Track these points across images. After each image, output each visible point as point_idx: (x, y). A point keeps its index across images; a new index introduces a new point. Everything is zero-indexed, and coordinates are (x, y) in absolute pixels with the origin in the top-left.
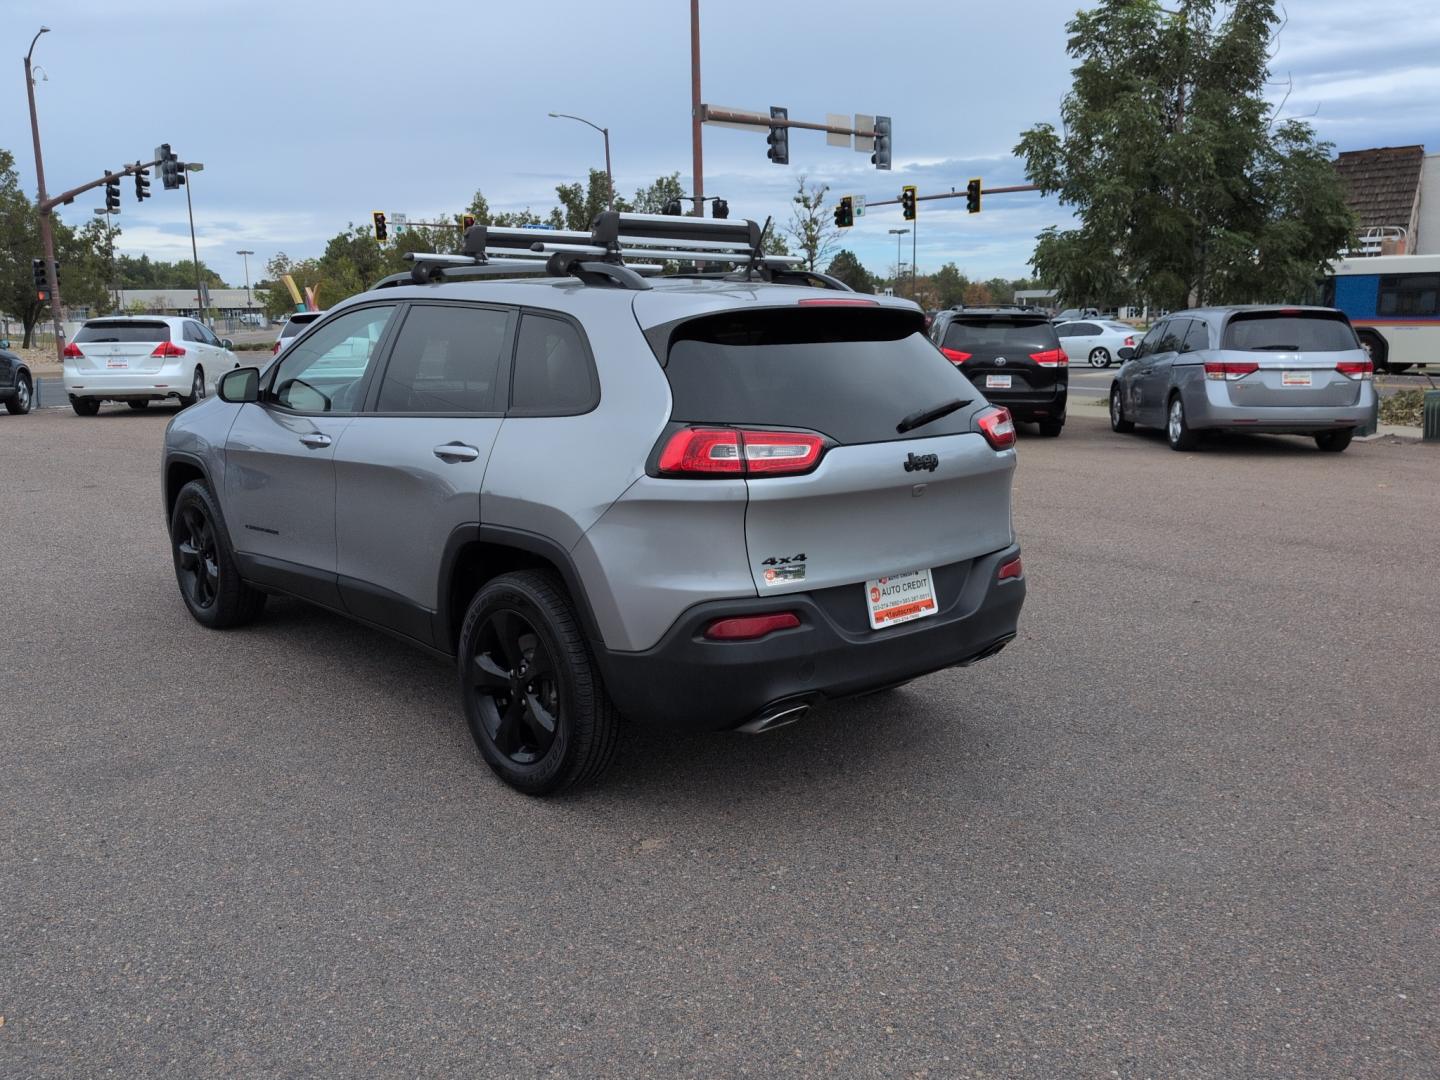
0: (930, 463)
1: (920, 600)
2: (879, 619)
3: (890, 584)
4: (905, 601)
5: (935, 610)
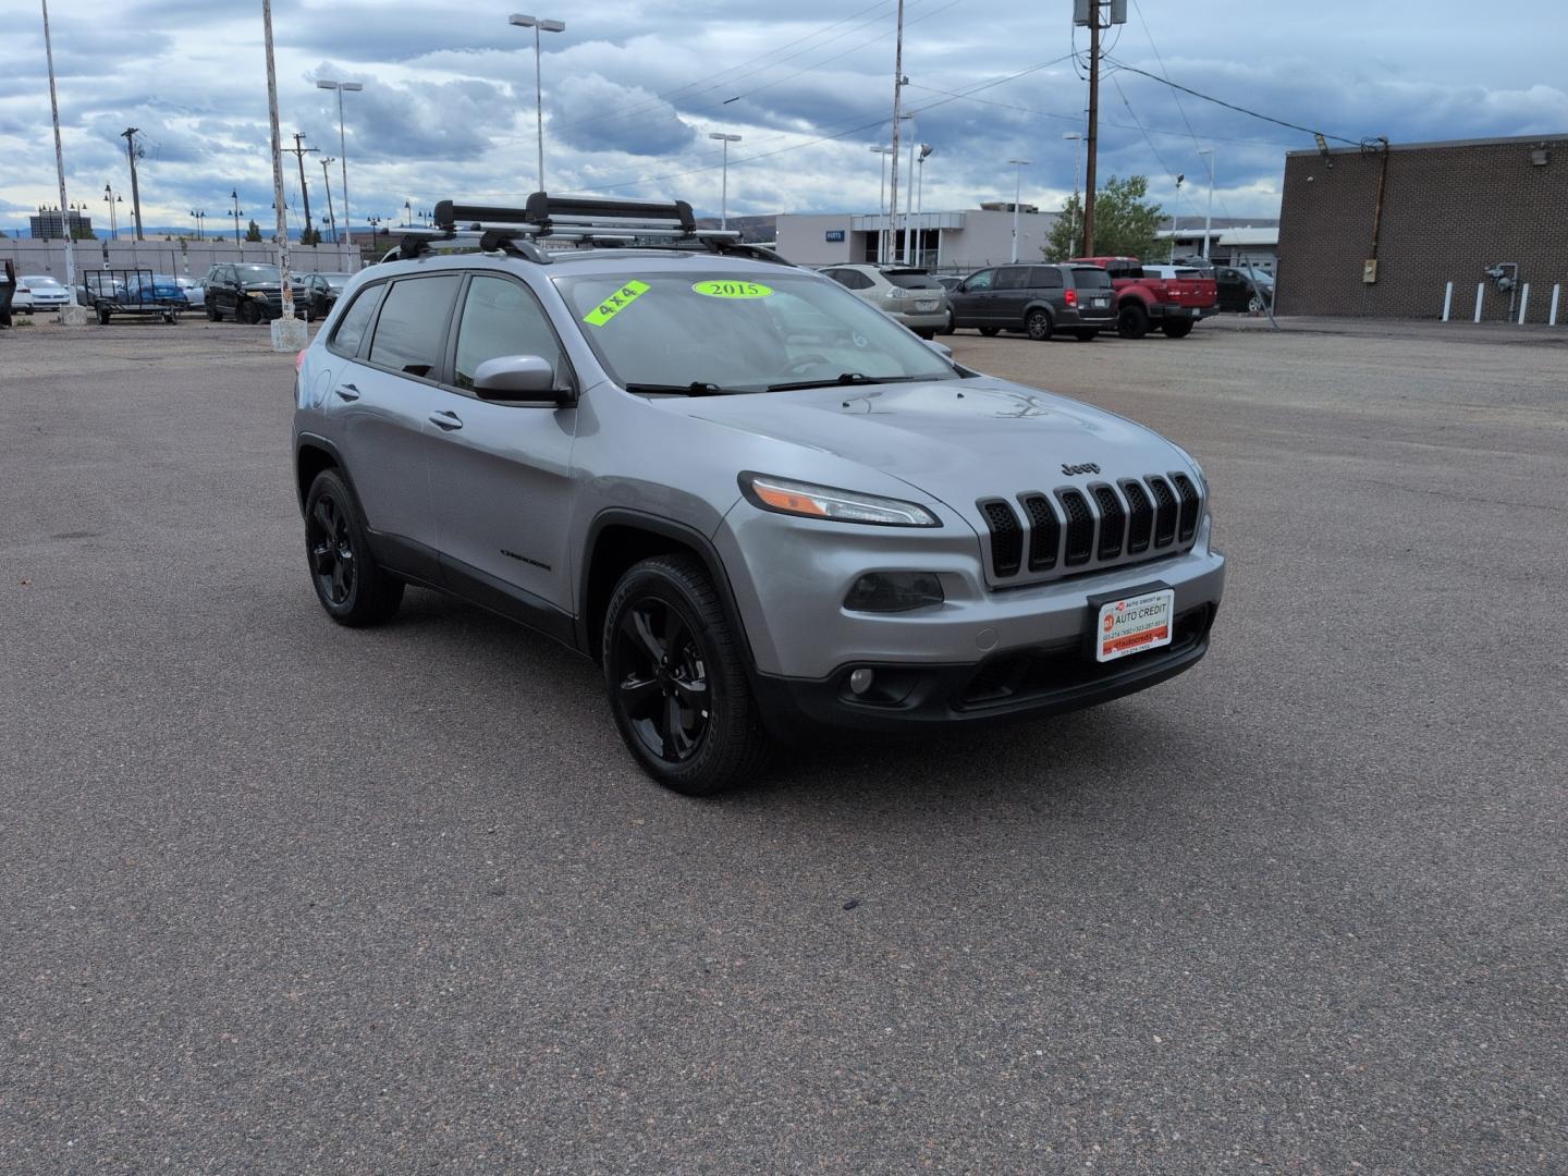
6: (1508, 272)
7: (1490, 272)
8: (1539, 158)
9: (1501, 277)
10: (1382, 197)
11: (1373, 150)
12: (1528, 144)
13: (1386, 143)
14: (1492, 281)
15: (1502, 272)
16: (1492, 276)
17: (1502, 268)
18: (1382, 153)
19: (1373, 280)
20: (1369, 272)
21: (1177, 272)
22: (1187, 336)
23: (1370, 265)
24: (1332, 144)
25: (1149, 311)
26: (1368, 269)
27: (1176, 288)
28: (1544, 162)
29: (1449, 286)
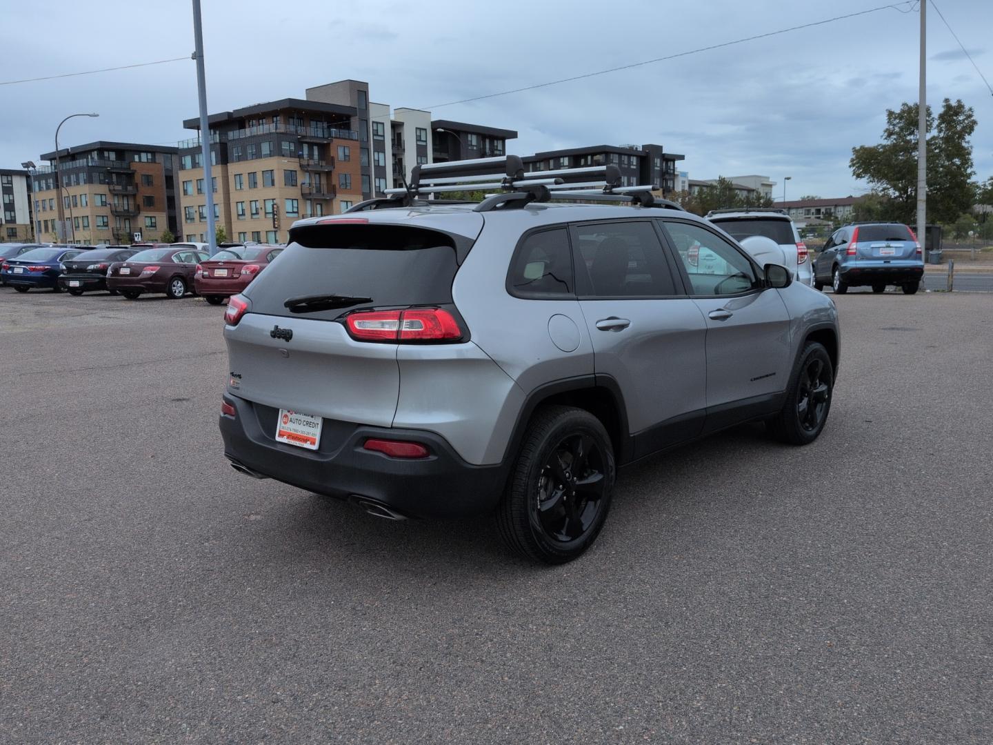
0: (287, 335)
1: (311, 436)
2: (281, 435)
3: (294, 416)
4: (302, 432)
5: (315, 447)
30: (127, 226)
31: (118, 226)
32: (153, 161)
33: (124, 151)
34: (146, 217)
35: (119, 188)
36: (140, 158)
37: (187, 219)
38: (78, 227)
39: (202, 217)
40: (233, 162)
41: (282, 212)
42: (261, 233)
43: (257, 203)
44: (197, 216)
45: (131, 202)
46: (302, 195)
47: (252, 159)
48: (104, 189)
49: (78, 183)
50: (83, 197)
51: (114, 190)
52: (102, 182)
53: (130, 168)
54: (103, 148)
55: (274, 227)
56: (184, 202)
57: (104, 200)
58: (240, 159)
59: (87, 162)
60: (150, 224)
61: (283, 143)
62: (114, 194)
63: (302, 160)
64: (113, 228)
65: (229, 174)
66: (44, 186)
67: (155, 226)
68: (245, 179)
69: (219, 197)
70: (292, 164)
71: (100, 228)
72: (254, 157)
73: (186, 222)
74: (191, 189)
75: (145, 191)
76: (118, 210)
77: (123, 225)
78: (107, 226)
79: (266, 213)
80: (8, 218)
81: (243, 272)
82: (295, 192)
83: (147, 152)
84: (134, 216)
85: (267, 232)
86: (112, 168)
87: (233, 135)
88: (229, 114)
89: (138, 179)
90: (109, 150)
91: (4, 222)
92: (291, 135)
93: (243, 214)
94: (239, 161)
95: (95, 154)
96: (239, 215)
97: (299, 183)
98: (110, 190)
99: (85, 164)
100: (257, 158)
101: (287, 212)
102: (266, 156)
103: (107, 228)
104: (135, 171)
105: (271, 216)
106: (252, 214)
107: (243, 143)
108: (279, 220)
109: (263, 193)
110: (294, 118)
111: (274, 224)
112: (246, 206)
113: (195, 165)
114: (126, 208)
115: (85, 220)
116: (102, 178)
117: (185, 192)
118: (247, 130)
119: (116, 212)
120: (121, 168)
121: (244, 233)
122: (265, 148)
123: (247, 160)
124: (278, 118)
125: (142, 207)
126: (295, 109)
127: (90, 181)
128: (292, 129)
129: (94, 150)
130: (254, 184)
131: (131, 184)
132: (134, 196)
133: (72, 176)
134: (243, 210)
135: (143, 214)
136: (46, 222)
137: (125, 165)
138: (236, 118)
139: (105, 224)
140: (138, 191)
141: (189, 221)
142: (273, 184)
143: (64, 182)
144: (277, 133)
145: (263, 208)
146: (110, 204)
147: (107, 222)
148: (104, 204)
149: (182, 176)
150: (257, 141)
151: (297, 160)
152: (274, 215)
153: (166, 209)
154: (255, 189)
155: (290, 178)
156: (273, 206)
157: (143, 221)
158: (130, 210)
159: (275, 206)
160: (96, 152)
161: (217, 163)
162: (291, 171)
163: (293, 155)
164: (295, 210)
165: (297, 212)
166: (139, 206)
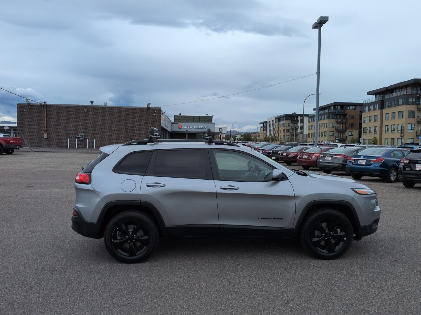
6: (82, 136)
7: (78, 136)
8: (86, 110)
9: (80, 137)
10: (46, 117)
11: (43, 105)
12: (83, 107)
13: (46, 103)
14: (78, 138)
15: (80, 136)
16: (78, 137)
17: (80, 135)
18: (45, 106)
19: (47, 138)
20: (45, 136)
21: (3, 135)
22: (13, 154)
23: (45, 134)
24: (31, 102)
25: (4, 147)
26: (45, 135)
27: (12, 140)
28: (87, 111)
29: (68, 139)
30: (341, 135)
31: (338, 135)
32: (355, 109)
33: (343, 106)
34: (349, 132)
35: (340, 120)
36: (350, 108)
37: (364, 133)
38: (323, 135)
39: (370, 132)
40: (386, 108)
41: (405, 130)
42: (395, 139)
43: (395, 126)
44: (368, 132)
45: (344, 126)
46: (417, 121)
47: (394, 106)
48: (333, 121)
49: (324, 119)
50: (326, 124)
51: (338, 121)
52: (333, 118)
53: (345, 113)
54: (335, 105)
55: (401, 136)
56: (363, 126)
57: (333, 125)
58: (389, 107)
59: (329, 111)
60: (351, 135)
61: (409, 99)
62: (338, 123)
63: (418, 106)
64: (335, 136)
65: (383, 113)
66: (313, 120)
67: (353, 136)
68: (390, 115)
69: (378, 124)
70: (413, 108)
71: (330, 136)
72: (395, 105)
73: (363, 134)
74: (367, 120)
75: (350, 121)
76: (338, 129)
77: (339, 135)
78: (333, 135)
79: (398, 130)
80: (301, 132)
81: (313, 157)
82: (413, 120)
83: (353, 105)
84: (344, 131)
85: (397, 138)
86: (338, 113)
87: (387, 96)
88: (386, 88)
89: (347, 116)
90: (338, 106)
91: (299, 133)
92: (414, 95)
93: (388, 131)
94: (388, 108)
95: (332, 108)
96: (386, 131)
97: (416, 116)
98: (336, 121)
99: (328, 111)
100: (396, 106)
101: (408, 130)
102: (401, 105)
103: (333, 136)
104: (347, 113)
105: (400, 131)
106: (392, 131)
107: (391, 100)
108: (404, 133)
109: (398, 121)
110: (416, 87)
111: (401, 135)
112: (389, 127)
113: (369, 110)
114: (342, 128)
115: (325, 133)
116: (334, 117)
117: (364, 122)
118: (394, 94)
119: (337, 130)
120: (342, 113)
121: (387, 139)
122: (401, 101)
123: (392, 107)
124: (409, 88)
125: (348, 127)
126: (417, 83)
127: (329, 118)
128: (415, 92)
129: (332, 106)
130: (394, 117)
131: (345, 119)
132: (346, 123)
133: (323, 116)
134: (388, 129)
135: (348, 130)
136: (312, 133)
137: (343, 111)
138: (389, 89)
139: (333, 134)
140: (347, 121)
141: (364, 134)
142: (403, 117)
143: (320, 118)
144: (407, 94)
145: (397, 128)
146: (335, 127)
147: (334, 134)
148: (333, 127)
149: (364, 115)
150: (397, 98)
151: (416, 106)
152: (401, 131)
153: (358, 129)
154: (394, 120)
155: (412, 114)
156: (401, 127)
157: (348, 133)
158: (343, 129)
159: (402, 127)
160: (332, 107)
161: (379, 109)
162: (412, 111)
163: (414, 104)
164: (413, 129)
165: (414, 130)
166: (347, 127)
